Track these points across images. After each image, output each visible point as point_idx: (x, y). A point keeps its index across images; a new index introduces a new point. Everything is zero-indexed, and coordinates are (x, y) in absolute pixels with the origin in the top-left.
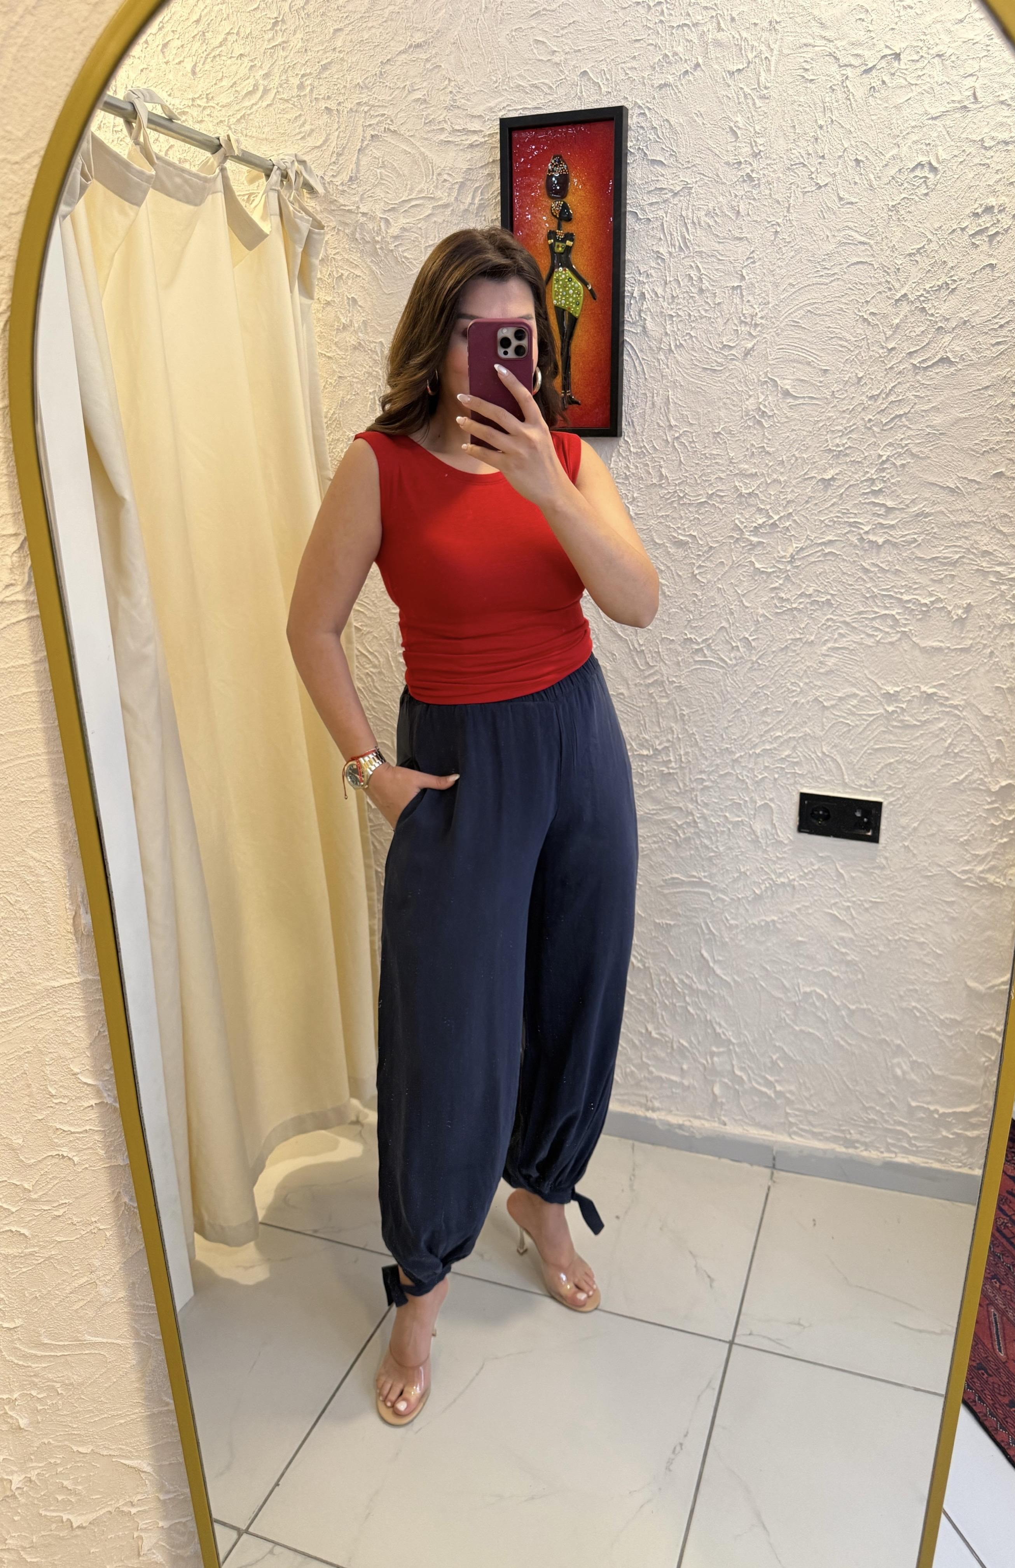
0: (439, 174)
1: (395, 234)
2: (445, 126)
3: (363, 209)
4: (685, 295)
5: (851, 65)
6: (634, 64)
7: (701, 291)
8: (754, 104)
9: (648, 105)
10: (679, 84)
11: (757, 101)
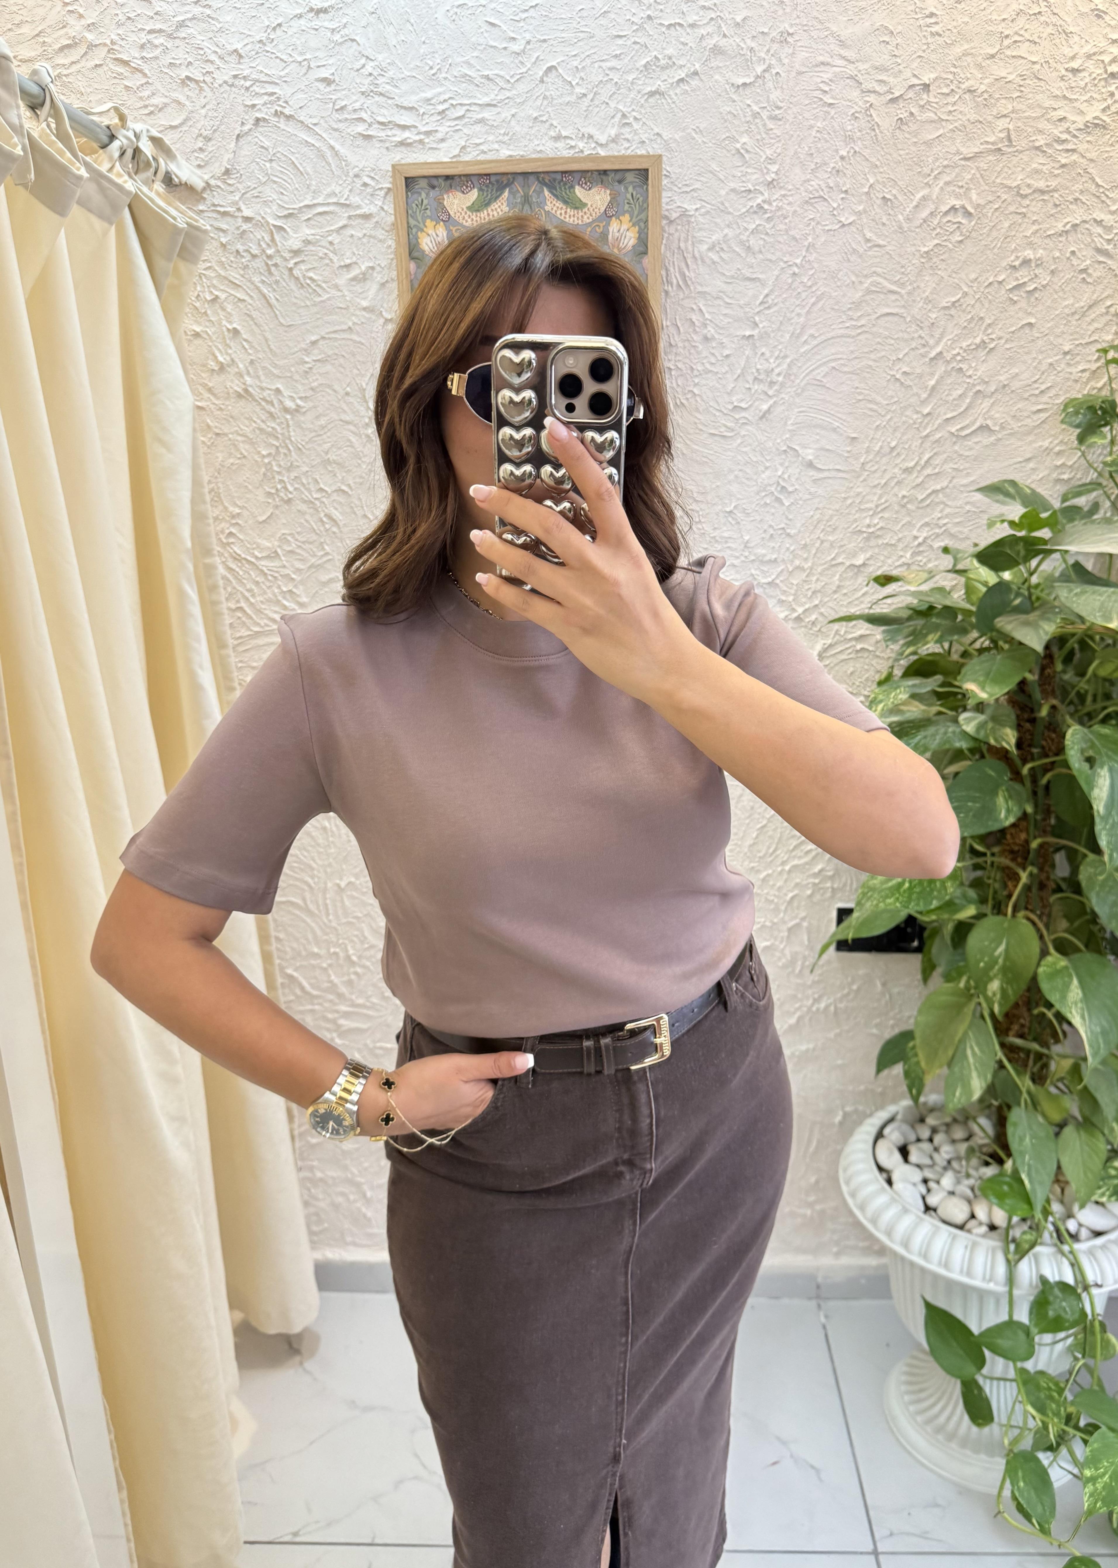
0: (356, 176)
1: (295, 248)
2: (363, 115)
3: (247, 213)
4: (687, 344)
5: (874, 92)
6: (613, 63)
7: (706, 339)
8: (764, 125)
9: (634, 114)
10: (671, 93)
11: (768, 122)
